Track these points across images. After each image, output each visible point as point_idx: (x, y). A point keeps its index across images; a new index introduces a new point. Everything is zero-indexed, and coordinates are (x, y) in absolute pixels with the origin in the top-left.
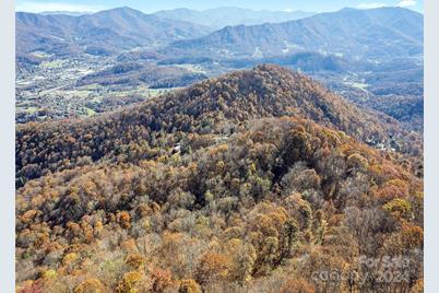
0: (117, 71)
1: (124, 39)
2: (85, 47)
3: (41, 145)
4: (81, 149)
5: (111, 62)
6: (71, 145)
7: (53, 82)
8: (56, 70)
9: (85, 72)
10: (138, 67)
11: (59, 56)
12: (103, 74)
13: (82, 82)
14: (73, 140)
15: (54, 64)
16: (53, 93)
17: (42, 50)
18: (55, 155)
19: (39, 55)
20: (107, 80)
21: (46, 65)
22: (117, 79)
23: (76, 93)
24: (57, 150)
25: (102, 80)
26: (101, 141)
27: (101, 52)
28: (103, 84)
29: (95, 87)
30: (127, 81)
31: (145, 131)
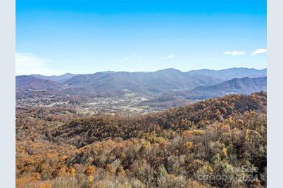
0: (160, 100)
3: (102, 127)
4: (120, 133)
5: (160, 95)
6: (115, 130)
7: (127, 103)
8: (130, 98)
9: (144, 99)
10: (172, 99)
12: (152, 101)
13: (140, 105)
14: (117, 127)
15: (130, 95)
16: (125, 108)
17: (127, 88)
19: (126, 90)
20: (154, 104)
21: (127, 95)
22: (159, 104)
24: (108, 131)
25: (151, 104)
26: (132, 130)
27: (155, 91)
28: (151, 106)
29: (146, 107)
30: (164, 106)
31: (159, 128)
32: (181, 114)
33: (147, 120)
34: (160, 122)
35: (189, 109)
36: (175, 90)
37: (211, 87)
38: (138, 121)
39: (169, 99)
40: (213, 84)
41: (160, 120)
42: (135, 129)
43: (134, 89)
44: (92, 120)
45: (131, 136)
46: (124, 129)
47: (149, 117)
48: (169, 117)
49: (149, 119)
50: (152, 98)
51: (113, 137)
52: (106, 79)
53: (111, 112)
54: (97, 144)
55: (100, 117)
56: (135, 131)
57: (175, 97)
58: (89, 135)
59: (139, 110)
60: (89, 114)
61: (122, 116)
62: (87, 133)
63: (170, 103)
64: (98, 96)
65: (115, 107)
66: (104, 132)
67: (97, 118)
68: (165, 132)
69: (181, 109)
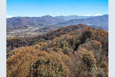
0: (44, 29)
1: (47, 22)
2: (38, 24)
3: (18, 42)
4: (27, 44)
5: (44, 27)
6: (25, 43)
7: (29, 31)
9: (37, 29)
10: (49, 28)
12: (41, 29)
13: (36, 31)
14: (26, 41)
15: (31, 27)
16: (29, 33)
17: (29, 24)
18: (20, 45)
19: (28, 25)
20: (41, 31)
21: (29, 27)
22: (44, 31)
23: (34, 33)
24: (21, 44)
26: (32, 42)
27: (42, 25)
28: (40, 32)
29: (38, 32)
30: (46, 31)
31: (44, 40)
32: (52, 34)
33: (39, 37)
34: (44, 38)
35: (55, 32)
36: (50, 24)
37: (63, 23)
38: (35, 38)
39: (48, 28)
40: (64, 22)
41: (44, 36)
42: (34, 41)
43: (32, 25)
44: (13, 40)
45: (32, 44)
46: (29, 42)
48: (48, 35)
50: (41, 28)
51: (24, 46)
52: (18, 20)
53: (22, 36)
55: (17, 38)
56: (34, 42)
57: (50, 27)
58: (12, 47)
60: (11, 37)
61: (27, 36)
62: (11, 46)
63: (48, 30)
64: (15, 29)
65: (24, 33)
66: (19, 44)
67: (15, 38)
68: (46, 41)
69: (52, 32)
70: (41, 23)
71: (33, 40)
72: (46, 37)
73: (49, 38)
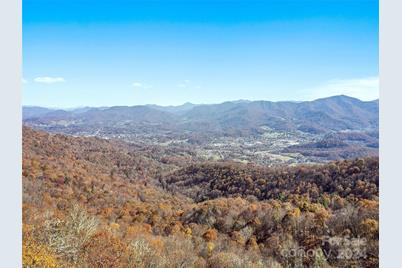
0: (320, 145)
1: (335, 121)
2: (299, 126)
3: (229, 178)
4: (253, 189)
5: (319, 138)
6: (247, 184)
7: (266, 147)
8: (271, 139)
9: (292, 143)
10: (341, 145)
11: (277, 130)
12: (306, 146)
13: (286, 151)
14: (251, 181)
15: (272, 135)
16: (263, 154)
17: (267, 125)
18: (234, 188)
19: (264, 128)
20: (309, 151)
21: (267, 135)
22: (318, 152)
23: (279, 157)
24: (236, 185)
25: (305, 151)
26: (272, 187)
27: (311, 130)
28: (304, 154)
29: (296, 155)
30: (327, 155)
31: (315, 189)
32: (356, 171)
33: (296, 174)
34: (318, 180)
36: (347, 131)
38: (282, 176)
39: (335, 145)
41: (318, 176)
42: (277, 186)
43: (279, 127)
44: (216, 168)
45: (270, 196)
46: (260, 184)
47: (300, 171)
48: (334, 174)
49: (300, 174)
50: (307, 142)
51: (244, 194)
52: (237, 111)
53: (243, 159)
54: (221, 201)
55: (227, 164)
56: (277, 190)
57: (347, 142)
58: (212, 187)
59: (285, 159)
60: (212, 158)
61: (257, 165)
62: (209, 184)
63: (336, 151)
64: (226, 135)
65: (249, 152)
66: (231, 185)
67: (222, 165)
68: (327, 197)
69: (357, 163)
70: (309, 124)
71: (275, 183)
72: (327, 178)
73: (340, 187)
